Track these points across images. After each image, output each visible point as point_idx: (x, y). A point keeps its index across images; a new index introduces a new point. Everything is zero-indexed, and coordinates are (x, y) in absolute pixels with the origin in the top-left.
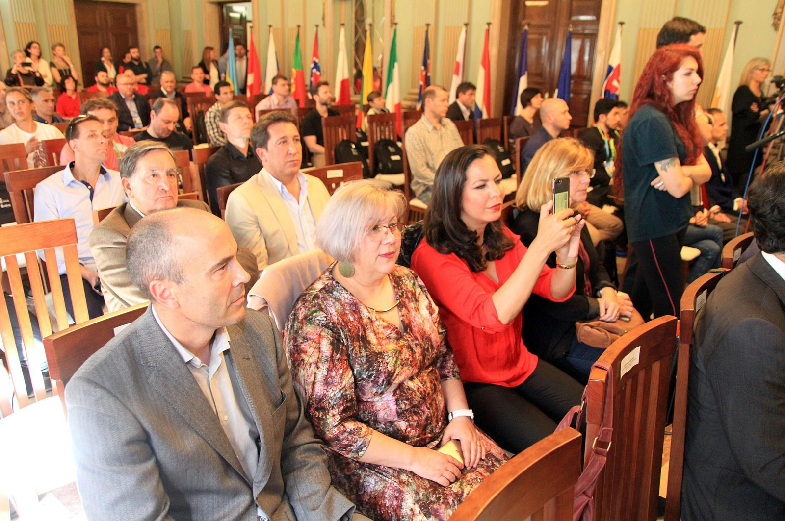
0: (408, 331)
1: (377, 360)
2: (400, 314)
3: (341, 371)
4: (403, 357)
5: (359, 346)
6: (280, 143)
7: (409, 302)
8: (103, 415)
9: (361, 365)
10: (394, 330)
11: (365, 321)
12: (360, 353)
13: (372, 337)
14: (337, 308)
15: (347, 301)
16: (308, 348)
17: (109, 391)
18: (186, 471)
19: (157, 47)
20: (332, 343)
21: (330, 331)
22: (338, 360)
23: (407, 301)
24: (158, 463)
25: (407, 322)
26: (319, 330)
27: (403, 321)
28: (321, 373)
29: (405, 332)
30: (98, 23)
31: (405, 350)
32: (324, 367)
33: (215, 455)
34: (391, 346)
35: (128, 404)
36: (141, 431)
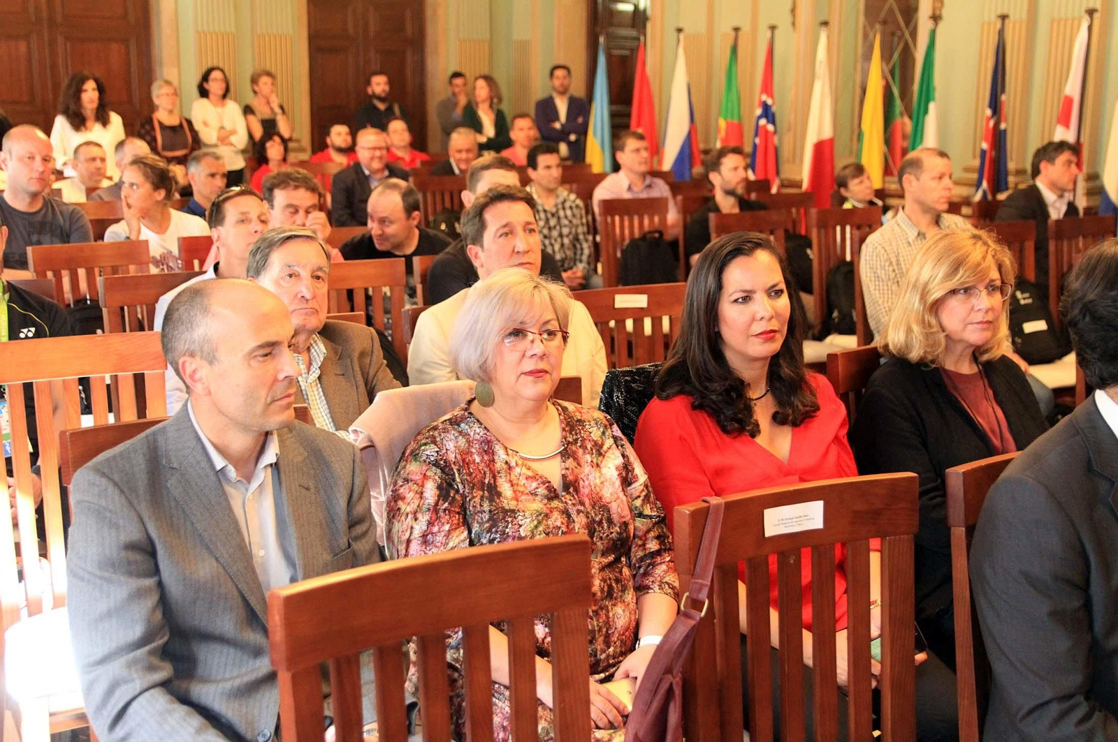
0: (571, 490)
1: (504, 518)
2: (563, 466)
3: (447, 527)
4: (550, 523)
5: (482, 497)
6: (501, 236)
7: (584, 453)
8: (105, 509)
9: (481, 524)
10: (544, 483)
11: (499, 465)
12: (481, 506)
13: (507, 488)
14: (459, 444)
15: (478, 437)
16: (408, 493)
17: (116, 484)
18: (195, 602)
19: (457, 75)
20: (439, 487)
21: (439, 471)
22: (445, 510)
23: (581, 451)
24: (160, 584)
25: (571, 478)
26: (425, 468)
27: (564, 476)
28: (420, 527)
29: (564, 491)
30: (351, 30)
31: (556, 515)
32: (424, 519)
33: (236, 593)
34: (537, 505)
35: (135, 502)
36: (145, 536)
